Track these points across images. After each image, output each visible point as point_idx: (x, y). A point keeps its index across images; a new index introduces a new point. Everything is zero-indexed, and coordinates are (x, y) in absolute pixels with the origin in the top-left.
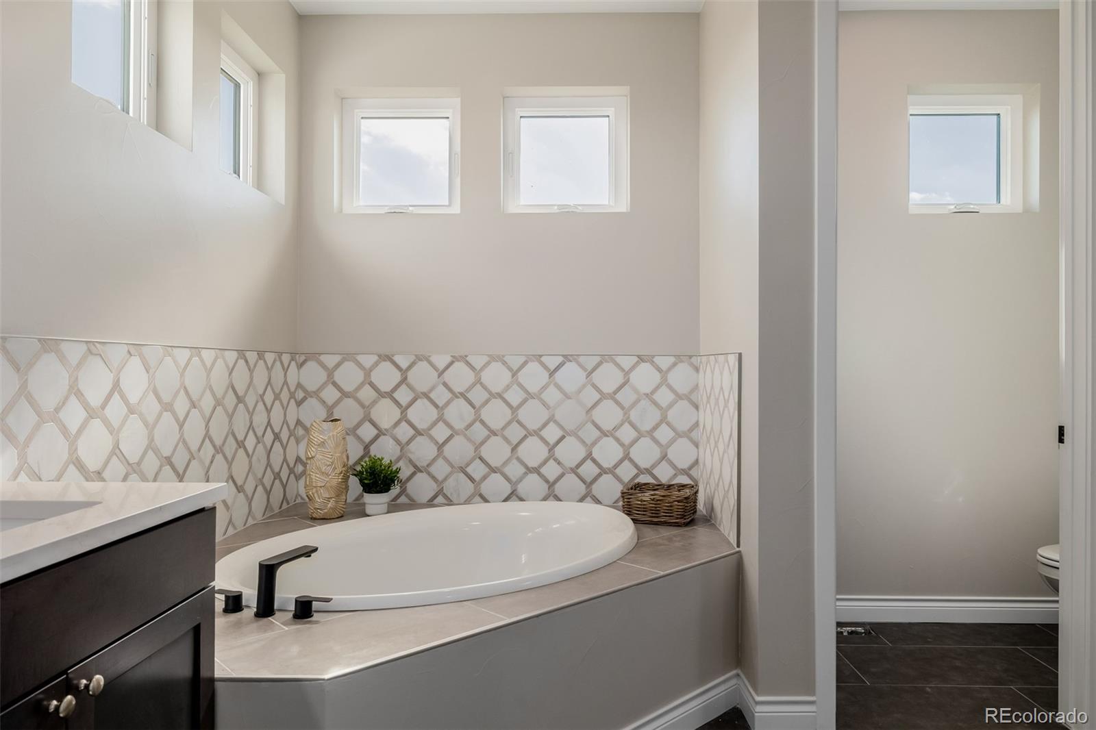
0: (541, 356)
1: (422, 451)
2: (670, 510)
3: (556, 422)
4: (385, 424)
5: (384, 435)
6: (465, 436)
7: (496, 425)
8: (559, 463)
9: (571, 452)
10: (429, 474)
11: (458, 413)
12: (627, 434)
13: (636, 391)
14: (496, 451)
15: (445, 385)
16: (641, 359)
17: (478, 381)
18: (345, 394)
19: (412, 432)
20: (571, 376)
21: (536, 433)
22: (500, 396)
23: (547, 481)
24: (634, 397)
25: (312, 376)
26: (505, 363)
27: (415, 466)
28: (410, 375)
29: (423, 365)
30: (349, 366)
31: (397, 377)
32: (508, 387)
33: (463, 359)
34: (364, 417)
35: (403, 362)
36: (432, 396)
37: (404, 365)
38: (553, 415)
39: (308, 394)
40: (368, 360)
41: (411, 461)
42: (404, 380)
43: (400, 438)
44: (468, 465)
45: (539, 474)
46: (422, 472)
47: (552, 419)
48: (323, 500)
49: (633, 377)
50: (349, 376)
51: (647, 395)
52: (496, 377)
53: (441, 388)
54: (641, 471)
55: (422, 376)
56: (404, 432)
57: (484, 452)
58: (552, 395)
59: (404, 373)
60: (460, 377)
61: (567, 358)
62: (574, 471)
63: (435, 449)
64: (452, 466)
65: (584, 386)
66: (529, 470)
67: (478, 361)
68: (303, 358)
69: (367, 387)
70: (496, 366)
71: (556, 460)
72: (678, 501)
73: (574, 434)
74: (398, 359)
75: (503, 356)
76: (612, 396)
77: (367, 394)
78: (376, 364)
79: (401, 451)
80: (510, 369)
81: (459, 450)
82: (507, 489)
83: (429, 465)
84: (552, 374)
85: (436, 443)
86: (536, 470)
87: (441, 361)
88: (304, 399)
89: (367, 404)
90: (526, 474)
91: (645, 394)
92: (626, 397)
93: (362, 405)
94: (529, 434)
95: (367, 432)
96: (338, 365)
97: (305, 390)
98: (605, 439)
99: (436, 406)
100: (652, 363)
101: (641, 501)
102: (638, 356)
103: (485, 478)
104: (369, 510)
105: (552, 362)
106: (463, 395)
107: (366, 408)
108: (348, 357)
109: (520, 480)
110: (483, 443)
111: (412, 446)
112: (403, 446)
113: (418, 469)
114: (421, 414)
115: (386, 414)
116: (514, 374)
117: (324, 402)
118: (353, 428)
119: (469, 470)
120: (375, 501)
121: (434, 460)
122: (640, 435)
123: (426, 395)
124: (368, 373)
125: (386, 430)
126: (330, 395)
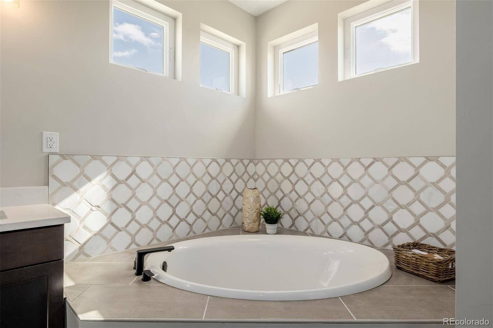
0: (360, 158)
1: (302, 206)
2: (427, 268)
3: (369, 197)
4: (287, 191)
5: (286, 196)
6: (321, 200)
7: (336, 196)
8: (371, 221)
9: (379, 215)
10: (304, 217)
11: (317, 188)
12: (418, 208)
13: (424, 180)
14: (336, 210)
15: (311, 174)
16: (428, 159)
17: (326, 172)
18: (271, 177)
19: (297, 196)
20: (378, 170)
21: (358, 202)
22: (337, 180)
23: (364, 231)
24: (422, 184)
25: (260, 169)
26: (340, 162)
27: (298, 213)
28: (296, 168)
29: (301, 164)
30: (273, 165)
31: (291, 169)
32: (342, 176)
33: (319, 161)
34: (278, 188)
35: (293, 162)
36: (305, 179)
37: (294, 164)
38: (367, 193)
39: (259, 177)
40: (280, 162)
41: (296, 210)
42: (293, 171)
43: (292, 198)
44: (322, 215)
45: (359, 226)
46: (301, 216)
47: (366, 195)
48: (248, 224)
49: (422, 171)
50: (273, 170)
51: (433, 183)
52: (336, 170)
53: (309, 175)
54: (428, 235)
55: (301, 169)
56: (294, 196)
57: (330, 209)
58: (366, 181)
59: (294, 167)
60: (318, 170)
61: (375, 160)
62: (381, 227)
63: (307, 205)
64: (315, 215)
65: (386, 176)
66: (354, 223)
67: (326, 162)
68: (257, 161)
69: (279, 174)
70: (335, 164)
71: (369, 219)
72: (434, 264)
73: (381, 205)
74: (291, 161)
75: (339, 159)
76: (406, 183)
77: (279, 177)
78: (283, 164)
79: (293, 205)
80: (343, 166)
81: (318, 207)
82: (341, 232)
83: (304, 213)
84: (367, 168)
85: (308, 203)
86: (358, 223)
87: (309, 162)
88: (258, 179)
89: (279, 182)
90: (351, 225)
91: (431, 183)
92: (417, 184)
93: (278, 183)
94: (353, 202)
95: (280, 195)
96: (269, 164)
97: (258, 175)
98: (401, 210)
99: (307, 184)
100: (438, 162)
101: (406, 256)
102: (426, 157)
103: (330, 223)
104: (268, 231)
105: (367, 162)
106: (319, 179)
107: (279, 184)
108: (273, 160)
109: (348, 228)
110: (329, 205)
111: (297, 203)
112: (294, 202)
113: (299, 215)
115: (286, 187)
116: (345, 168)
117: (264, 180)
118: (275, 192)
119: (322, 218)
120: (270, 228)
121: (307, 211)
122: (428, 210)
123: (303, 179)
124: (280, 168)
125: (287, 194)
126: (266, 177)
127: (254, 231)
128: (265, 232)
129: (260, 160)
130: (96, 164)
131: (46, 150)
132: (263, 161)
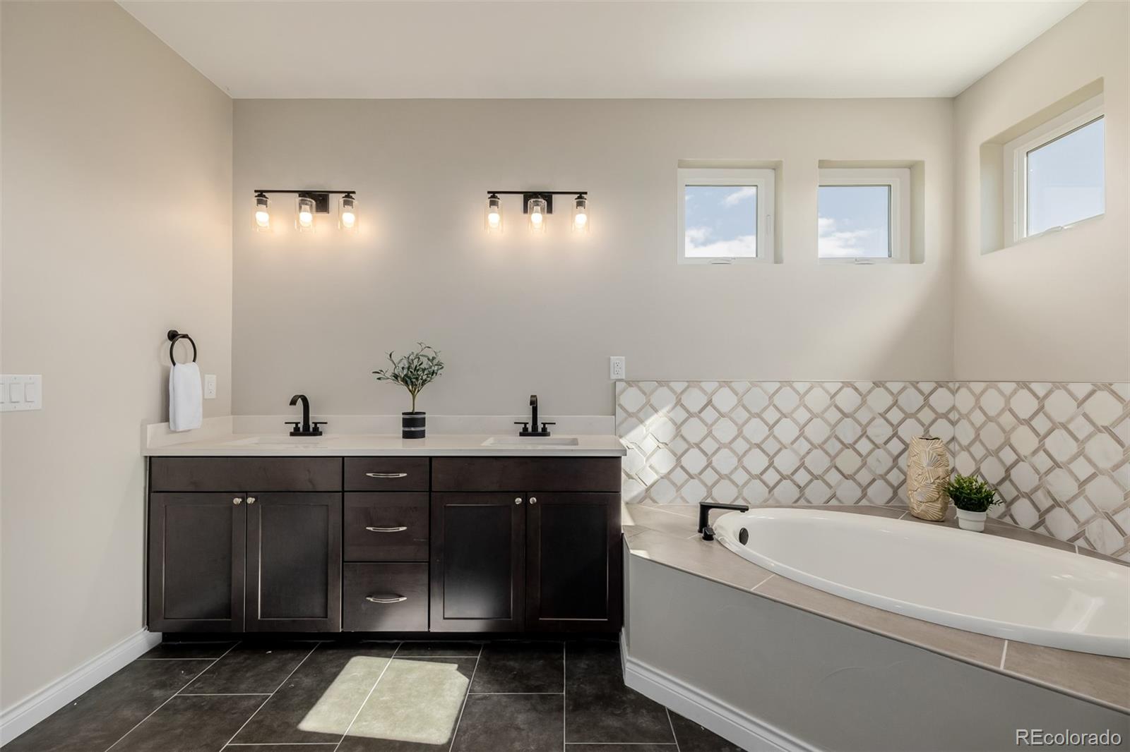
1: (1063, 485)
4: (1025, 450)
5: (1023, 461)
6: (1112, 478)
10: (1069, 511)
11: (1103, 449)
15: (1086, 416)
18: (989, 419)
19: (1050, 463)
25: (964, 400)
27: (1054, 499)
28: (1047, 403)
29: (1059, 394)
30: (992, 393)
31: (1034, 404)
33: (1108, 388)
34: (1005, 442)
35: (1040, 389)
36: (1071, 427)
37: (1041, 393)
39: (961, 416)
40: (1008, 388)
41: (1049, 492)
42: (1041, 409)
43: (1038, 467)
44: (1115, 512)
46: (1061, 507)
50: (993, 402)
53: (1081, 419)
55: (1060, 405)
56: (1042, 462)
59: (1041, 400)
60: (1104, 408)
63: (1076, 485)
64: (1096, 510)
68: (957, 385)
69: (1008, 413)
74: (1034, 386)
77: (1007, 419)
78: (1015, 392)
79: (1040, 480)
81: (1105, 492)
83: (1069, 502)
85: (1077, 479)
87: (1080, 389)
88: (958, 420)
89: (1008, 429)
93: (1004, 430)
95: (1008, 457)
96: (983, 392)
97: (959, 413)
99: (1076, 438)
106: (1107, 429)
107: (1007, 434)
108: (992, 383)
111: (1051, 477)
113: (1057, 504)
114: (1060, 445)
115: (1025, 441)
117: (972, 424)
118: (996, 450)
119: (1117, 518)
120: (966, 517)
121: (1075, 497)
123: (1064, 426)
124: (1008, 400)
125: (1026, 457)
126: (978, 418)
127: (930, 519)
129: (965, 383)
131: (614, 377)
132: (999, 386)
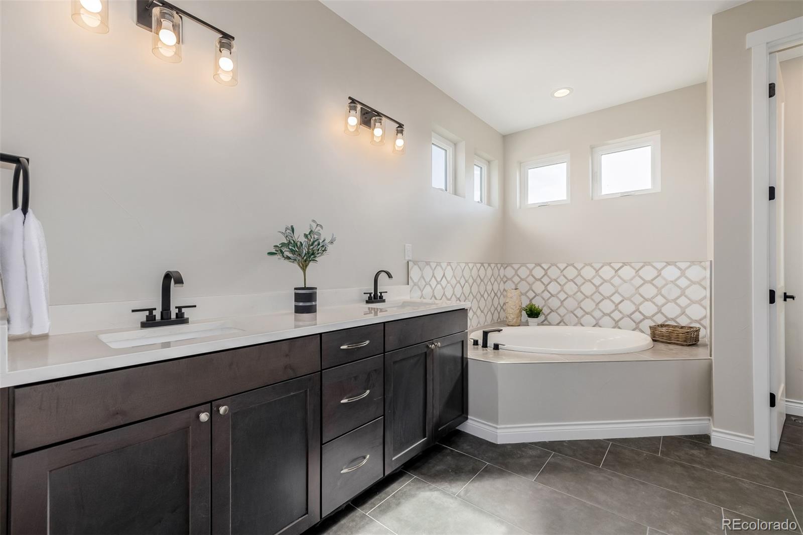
0: (610, 263)
1: (554, 303)
2: (677, 337)
3: (619, 293)
4: (539, 291)
6: (573, 298)
7: (588, 293)
8: (621, 312)
9: (627, 307)
10: (557, 312)
11: (570, 288)
12: (660, 300)
13: (664, 279)
14: (588, 305)
15: (564, 276)
16: (668, 264)
17: (579, 274)
18: (522, 279)
19: (550, 295)
20: (626, 272)
21: (609, 298)
22: (590, 281)
23: (614, 320)
24: (664, 282)
25: (509, 272)
26: (592, 267)
27: (551, 309)
28: (549, 272)
29: (553, 268)
30: (523, 268)
31: (543, 273)
32: (594, 277)
33: (572, 265)
34: (530, 289)
35: (545, 266)
36: (558, 280)
37: (546, 267)
38: (617, 290)
39: (508, 279)
40: (531, 266)
41: (549, 307)
42: (546, 274)
43: (545, 298)
44: (575, 310)
45: (610, 316)
46: (554, 312)
47: (616, 292)
48: (512, 317)
49: (663, 273)
50: (523, 272)
51: (672, 282)
52: (588, 272)
53: (562, 277)
54: (668, 319)
55: (554, 272)
56: (546, 295)
57: (582, 305)
58: (616, 281)
59: (546, 271)
60: (571, 273)
61: (625, 264)
62: (629, 316)
63: (560, 303)
64: (567, 310)
65: (634, 277)
66: (605, 314)
67: (579, 266)
68: (506, 265)
69: (531, 276)
70: (588, 268)
71: (619, 311)
72: (682, 333)
73: (629, 299)
74: (543, 265)
75: (592, 263)
76: (651, 282)
77: (531, 279)
78: (534, 267)
79: (544, 303)
80: (595, 269)
81: (571, 303)
82: (594, 322)
83: (557, 309)
84: (616, 271)
85: (560, 300)
86: (609, 315)
87: (562, 266)
88: (506, 281)
89: (531, 283)
90: (603, 316)
91: (671, 281)
92: (659, 282)
93: (529, 284)
94: (604, 298)
95: (531, 294)
96: (519, 268)
97: (506, 278)
98: (646, 302)
99: (560, 285)
100: (676, 266)
101: (661, 331)
102: (666, 262)
103: (583, 316)
104: (530, 324)
105: (617, 266)
106: (572, 280)
107: (530, 285)
108: (523, 265)
109: (600, 319)
110: (582, 301)
111: (550, 300)
112: (546, 301)
113: (552, 311)
114: (553, 287)
115: (538, 287)
116: (597, 271)
117: (514, 282)
118: (526, 292)
119: (575, 312)
120: (532, 320)
121: (559, 307)
122: (668, 301)
123: (556, 280)
124: (531, 271)
125: (539, 294)
126: (516, 279)
128: (527, 324)
129: (509, 265)
130: (428, 267)
131: (407, 258)
